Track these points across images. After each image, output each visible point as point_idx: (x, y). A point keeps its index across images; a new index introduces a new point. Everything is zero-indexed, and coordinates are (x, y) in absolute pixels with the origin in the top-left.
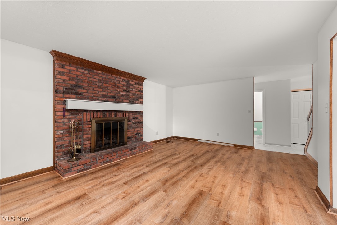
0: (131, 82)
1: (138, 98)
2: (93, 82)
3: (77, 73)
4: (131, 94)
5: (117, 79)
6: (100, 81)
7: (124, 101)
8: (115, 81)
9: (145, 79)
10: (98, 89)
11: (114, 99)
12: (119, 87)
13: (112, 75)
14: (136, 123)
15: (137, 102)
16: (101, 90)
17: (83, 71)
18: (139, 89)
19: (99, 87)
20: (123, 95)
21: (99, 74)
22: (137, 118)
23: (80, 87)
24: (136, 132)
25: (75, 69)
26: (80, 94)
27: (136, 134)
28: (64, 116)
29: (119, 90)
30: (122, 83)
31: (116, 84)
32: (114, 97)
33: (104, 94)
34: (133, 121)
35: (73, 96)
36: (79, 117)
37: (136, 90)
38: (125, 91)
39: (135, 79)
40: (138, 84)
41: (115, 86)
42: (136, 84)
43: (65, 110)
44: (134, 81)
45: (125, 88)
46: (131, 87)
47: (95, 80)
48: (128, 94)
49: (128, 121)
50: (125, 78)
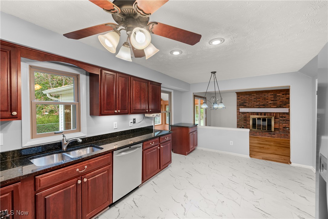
0: (278, 95)
1: (286, 103)
2: (251, 100)
3: (244, 98)
4: (278, 102)
5: (266, 95)
6: (254, 99)
7: (271, 106)
8: (265, 97)
10: (254, 102)
11: (264, 106)
12: (267, 99)
13: (263, 94)
14: (284, 120)
15: (284, 106)
16: (255, 102)
17: (246, 96)
18: (286, 97)
19: (254, 101)
20: (271, 103)
21: (254, 95)
22: (285, 117)
23: (246, 103)
24: (284, 126)
25: (243, 96)
26: (246, 105)
27: (284, 128)
28: (239, 114)
29: (267, 101)
30: (270, 96)
31: (265, 98)
32: (263, 105)
33: (257, 104)
34: (281, 118)
35: (243, 107)
36: (245, 115)
37: (284, 99)
38: (272, 101)
39: (282, 92)
40: (286, 94)
41: (265, 99)
42: (283, 94)
43: (240, 112)
44: (281, 93)
45: (273, 99)
46: (278, 97)
47: (252, 99)
48: (275, 102)
49: (275, 118)
50: (273, 93)
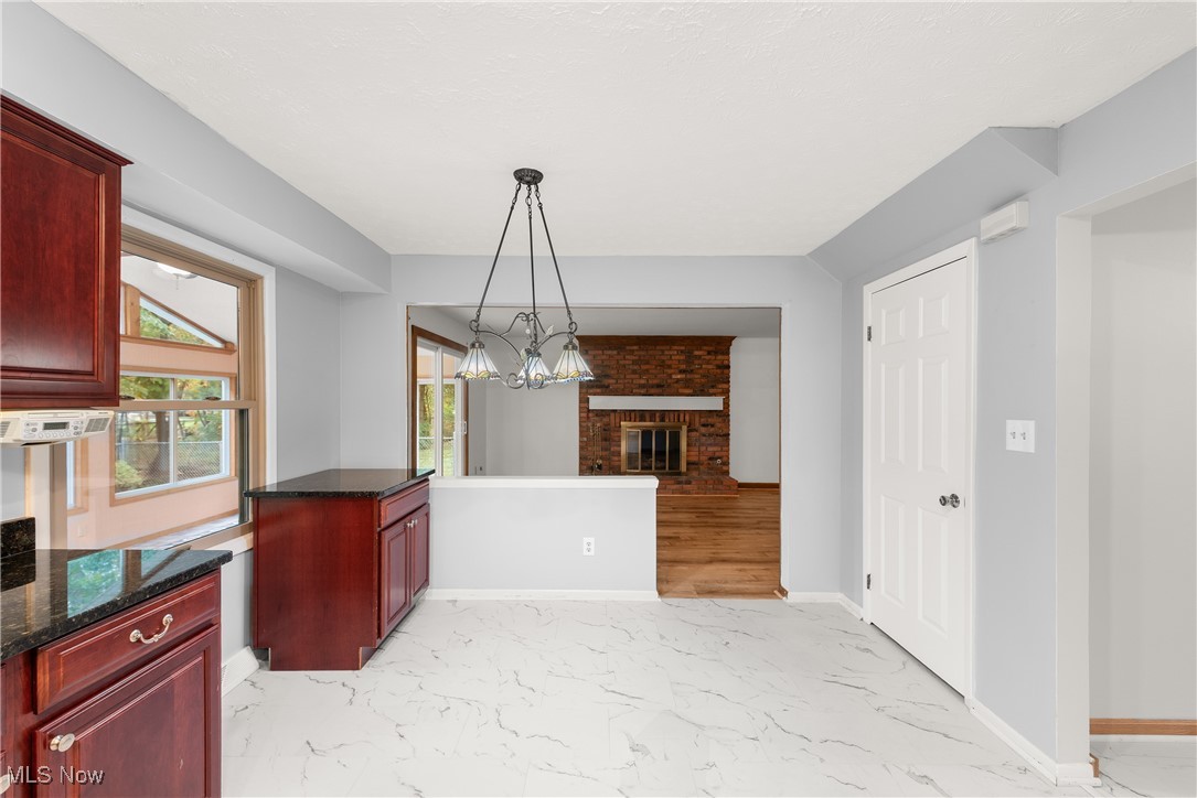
0: (696, 353)
1: (718, 382)
2: (624, 366)
3: (604, 357)
4: (697, 376)
5: (666, 353)
6: (634, 362)
7: (681, 391)
8: (663, 358)
9: (734, 338)
10: (633, 376)
11: (660, 390)
12: (669, 367)
13: (658, 348)
14: (710, 435)
15: (711, 391)
16: (637, 376)
17: (610, 352)
18: (718, 362)
19: (634, 372)
20: (678, 381)
21: (633, 351)
22: (712, 426)
23: (607, 376)
24: (711, 455)
25: (600, 352)
26: (608, 387)
27: (710, 459)
28: (588, 417)
29: (670, 371)
30: (677, 357)
31: (663, 361)
32: (659, 386)
33: (643, 382)
34: (703, 430)
35: (598, 390)
36: (605, 420)
37: (710, 367)
38: (681, 372)
39: (705, 345)
40: (716, 353)
41: (663, 365)
42: (709, 353)
43: (589, 411)
44: (705, 348)
45: (683, 367)
46: (696, 362)
47: (627, 362)
48: (688, 376)
49: (689, 431)
50: (683, 348)
